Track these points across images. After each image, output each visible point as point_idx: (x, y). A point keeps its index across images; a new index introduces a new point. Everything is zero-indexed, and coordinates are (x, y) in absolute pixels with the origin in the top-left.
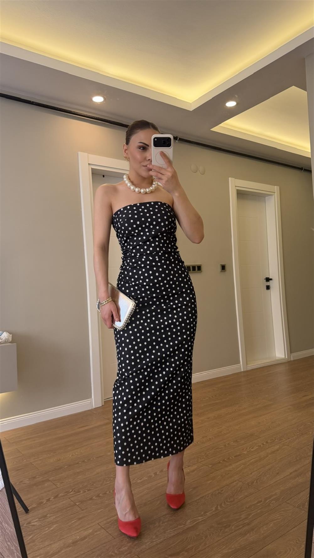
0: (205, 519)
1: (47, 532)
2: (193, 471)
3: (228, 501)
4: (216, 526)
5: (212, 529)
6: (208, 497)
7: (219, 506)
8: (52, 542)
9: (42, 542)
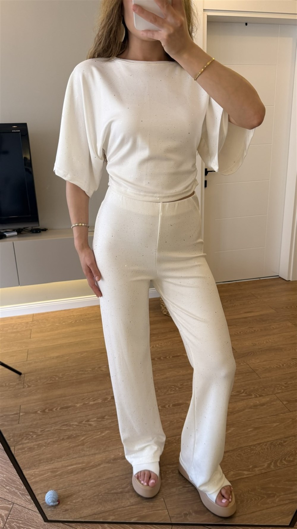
0: (250, 476)
1: (98, 437)
2: (263, 405)
3: (286, 459)
4: (259, 490)
5: (253, 493)
6: (266, 445)
7: (273, 463)
8: (97, 452)
9: (90, 447)
